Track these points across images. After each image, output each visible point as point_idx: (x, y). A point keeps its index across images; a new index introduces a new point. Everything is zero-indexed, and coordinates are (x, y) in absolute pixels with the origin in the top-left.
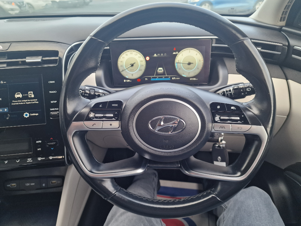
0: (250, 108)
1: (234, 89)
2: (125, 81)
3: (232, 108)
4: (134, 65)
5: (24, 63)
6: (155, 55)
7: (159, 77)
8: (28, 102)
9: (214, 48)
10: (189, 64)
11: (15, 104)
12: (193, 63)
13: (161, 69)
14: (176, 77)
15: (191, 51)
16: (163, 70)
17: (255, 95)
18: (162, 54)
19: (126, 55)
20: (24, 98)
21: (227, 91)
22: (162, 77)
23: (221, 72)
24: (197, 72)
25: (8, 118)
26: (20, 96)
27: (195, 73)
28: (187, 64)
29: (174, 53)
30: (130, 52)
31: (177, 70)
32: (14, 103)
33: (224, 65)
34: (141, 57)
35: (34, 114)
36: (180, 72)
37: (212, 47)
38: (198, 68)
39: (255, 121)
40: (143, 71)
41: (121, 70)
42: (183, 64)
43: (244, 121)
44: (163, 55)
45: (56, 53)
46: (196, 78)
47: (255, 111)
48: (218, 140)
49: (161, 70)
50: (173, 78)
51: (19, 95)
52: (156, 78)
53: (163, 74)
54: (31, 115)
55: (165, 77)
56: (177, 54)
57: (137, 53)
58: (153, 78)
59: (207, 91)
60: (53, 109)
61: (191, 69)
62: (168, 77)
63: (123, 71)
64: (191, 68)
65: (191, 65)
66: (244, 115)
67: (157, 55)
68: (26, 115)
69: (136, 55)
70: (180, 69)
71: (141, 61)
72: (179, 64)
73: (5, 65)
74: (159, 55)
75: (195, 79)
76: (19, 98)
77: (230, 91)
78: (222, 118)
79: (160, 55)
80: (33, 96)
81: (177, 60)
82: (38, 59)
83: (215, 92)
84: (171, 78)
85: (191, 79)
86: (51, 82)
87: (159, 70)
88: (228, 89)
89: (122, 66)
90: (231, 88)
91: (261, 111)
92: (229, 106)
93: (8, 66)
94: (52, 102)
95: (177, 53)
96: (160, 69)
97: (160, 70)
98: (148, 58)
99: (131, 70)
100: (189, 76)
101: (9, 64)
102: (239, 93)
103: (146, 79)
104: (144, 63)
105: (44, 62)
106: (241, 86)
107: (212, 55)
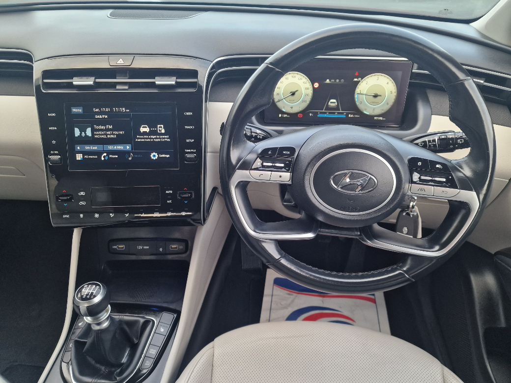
0: (461, 167)
1: (440, 139)
2: (280, 116)
3: (437, 166)
4: (296, 93)
5: (153, 85)
6: (328, 81)
7: (330, 113)
8: (156, 138)
9: (414, 76)
10: (376, 96)
11: (140, 140)
12: (380, 96)
13: (334, 101)
14: (354, 114)
15: (380, 77)
16: (336, 103)
17: (470, 148)
18: (338, 81)
19: (287, 79)
20: (151, 133)
21: (429, 141)
22: (334, 113)
23: (422, 111)
24: (386, 108)
25: (130, 159)
26: (147, 130)
27: (382, 110)
28: (372, 97)
29: (356, 80)
30: (293, 75)
31: (357, 103)
32: (139, 138)
33: (427, 100)
34: (308, 82)
35: (163, 156)
36: (361, 107)
37: (412, 73)
38: (388, 104)
39: (466, 184)
40: (308, 102)
41: (276, 100)
42: (367, 96)
43: (451, 184)
44: (340, 81)
45: (194, 73)
46: (383, 118)
47: (467, 172)
49: (334, 103)
50: (350, 116)
51: (144, 129)
52: (325, 113)
53: (337, 108)
54: (160, 156)
55: (339, 113)
56: (359, 81)
57: (302, 77)
58: (321, 113)
60: (189, 151)
61: (378, 103)
62: (342, 113)
63: (279, 101)
64: (377, 103)
65: (378, 97)
66: (452, 176)
67: (330, 81)
68: (154, 156)
69: (301, 79)
70: (361, 103)
71: (307, 89)
72: (360, 96)
74: (333, 80)
75: (381, 118)
76: (145, 133)
77: (434, 141)
78: (423, 178)
79: (335, 81)
80: (163, 131)
81: (358, 90)
82: (172, 81)
83: (412, 141)
84: (347, 115)
85: (375, 118)
86: (188, 114)
87: (331, 103)
88: (431, 138)
89: (278, 94)
90: (436, 138)
91: (474, 172)
92: (434, 163)
93: (130, 88)
94: (188, 141)
95: (360, 79)
96: (332, 101)
97: (333, 102)
98: (316, 85)
99: (290, 101)
100: (373, 114)
102: (447, 144)
103: (311, 114)
104: (310, 92)
105: (179, 85)
106: (450, 136)
107: (411, 85)
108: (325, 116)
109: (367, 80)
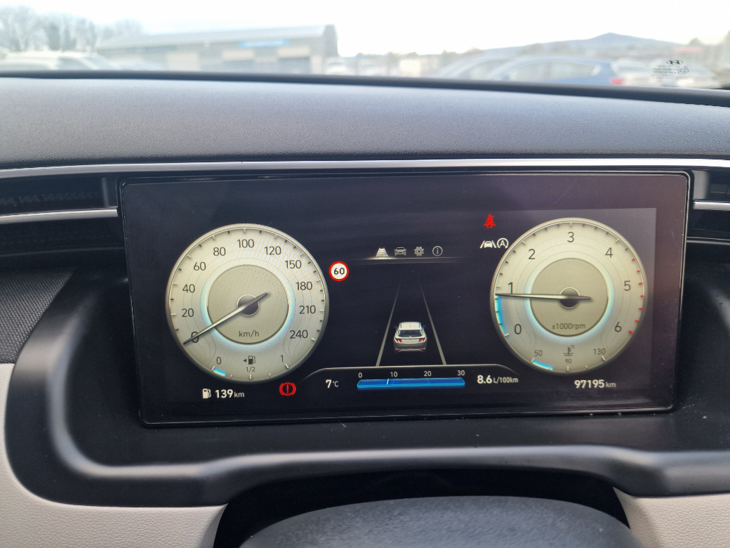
2: (206, 394)
4: (263, 305)
6: (382, 254)
7: (403, 374)
9: (701, 222)
10: (570, 302)
12: (588, 299)
13: (415, 326)
14: (495, 373)
15: (577, 231)
16: (424, 336)
18: (419, 251)
19: (218, 252)
22: (418, 374)
24: (615, 343)
27: (601, 351)
28: (557, 305)
29: (488, 244)
30: (241, 236)
31: (506, 332)
34: (304, 261)
36: (520, 344)
37: (693, 212)
38: (618, 328)
40: (314, 337)
41: (183, 336)
42: (535, 303)
44: (428, 252)
46: (607, 380)
49: (415, 333)
50: (480, 379)
52: (384, 374)
53: (427, 354)
55: (437, 373)
56: (503, 251)
57: (279, 243)
58: (369, 375)
61: (582, 328)
62: (451, 373)
63: (195, 339)
64: (577, 327)
65: (581, 306)
67: (390, 252)
69: (276, 251)
70: (518, 329)
71: (303, 286)
72: (512, 303)
74: (402, 251)
75: (599, 383)
79: (411, 252)
81: (500, 284)
84: (471, 376)
85: (578, 383)
87: (406, 333)
89: (189, 313)
95: (503, 241)
96: (405, 326)
97: (410, 334)
98: (339, 271)
99: (241, 339)
100: (570, 369)
103: (329, 381)
104: (318, 296)
107: (694, 254)
108: (387, 384)
109: (532, 243)
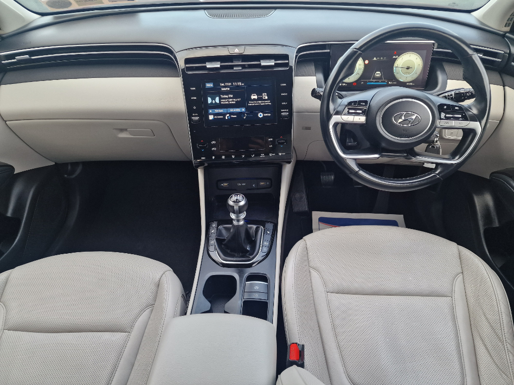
0: (471, 109)
1: (456, 94)
2: (341, 85)
3: (456, 108)
5: (259, 66)
6: (375, 59)
7: (376, 81)
8: (262, 103)
9: (435, 53)
10: (408, 68)
11: (251, 105)
13: (379, 73)
14: (393, 82)
15: (411, 55)
17: (474, 99)
18: (382, 58)
20: (259, 99)
21: (448, 96)
22: (378, 82)
23: (440, 77)
24: (415, 76)
25: (245, 118)
26: (256, 97)
27: (413, 78)
28: (405, 69)
29: (394, 57)
31: (395, 74)
32: (250, 103)
33: (443, 70)
34: (361, 60)
35: (266, 115)
36: (397, 76)
37: (434, 51)
38: (416, 73)
40: (361, 74)
42: (402, 68)
44: (383, 58)
45: (286, 57)
46: (413, 83)
47: (474, 111)
48: (434, 141)
50: (389, 83)
51: (254, 97)
52: (372, 82)
53: (381, 78)
54: (265, 115)
55: (382, 82)
56: (397, 58)
58: (369, 82)
59: (432, 94)
60: (283, 110)
61: (409, 73)
62: (384, 81)
65: (410, 69)
67: (376, 58)
68: (260, 115)
70: (398, 74)
71: (360, 65)
72: (397, 68)
73: (241, 68)
74: (378, 58)
75: (411, 84)
76: (254, 100)
77: (452, 95)
79: (380, 58)
80: (266, 98)
81: (396, 65)
82: (272, 63)
83: (438, 95)
85: (407, 83)
86: (283, 85)
88: (449, 94)
90: (453, 93)
92: (453, 106)
94: (283, 104)
95: (397, 56)
96: (377, 73)
97: (378, 74)
98: (367, 62)
100: (406, 81)
101: (243, 67)
102: (460, 96)
103: (362, 83)
104: (363, 67)
105: (277, 65)
106: (462, 91)
107: (432, 59)
108: (372, 83)
109: (402, 57)
